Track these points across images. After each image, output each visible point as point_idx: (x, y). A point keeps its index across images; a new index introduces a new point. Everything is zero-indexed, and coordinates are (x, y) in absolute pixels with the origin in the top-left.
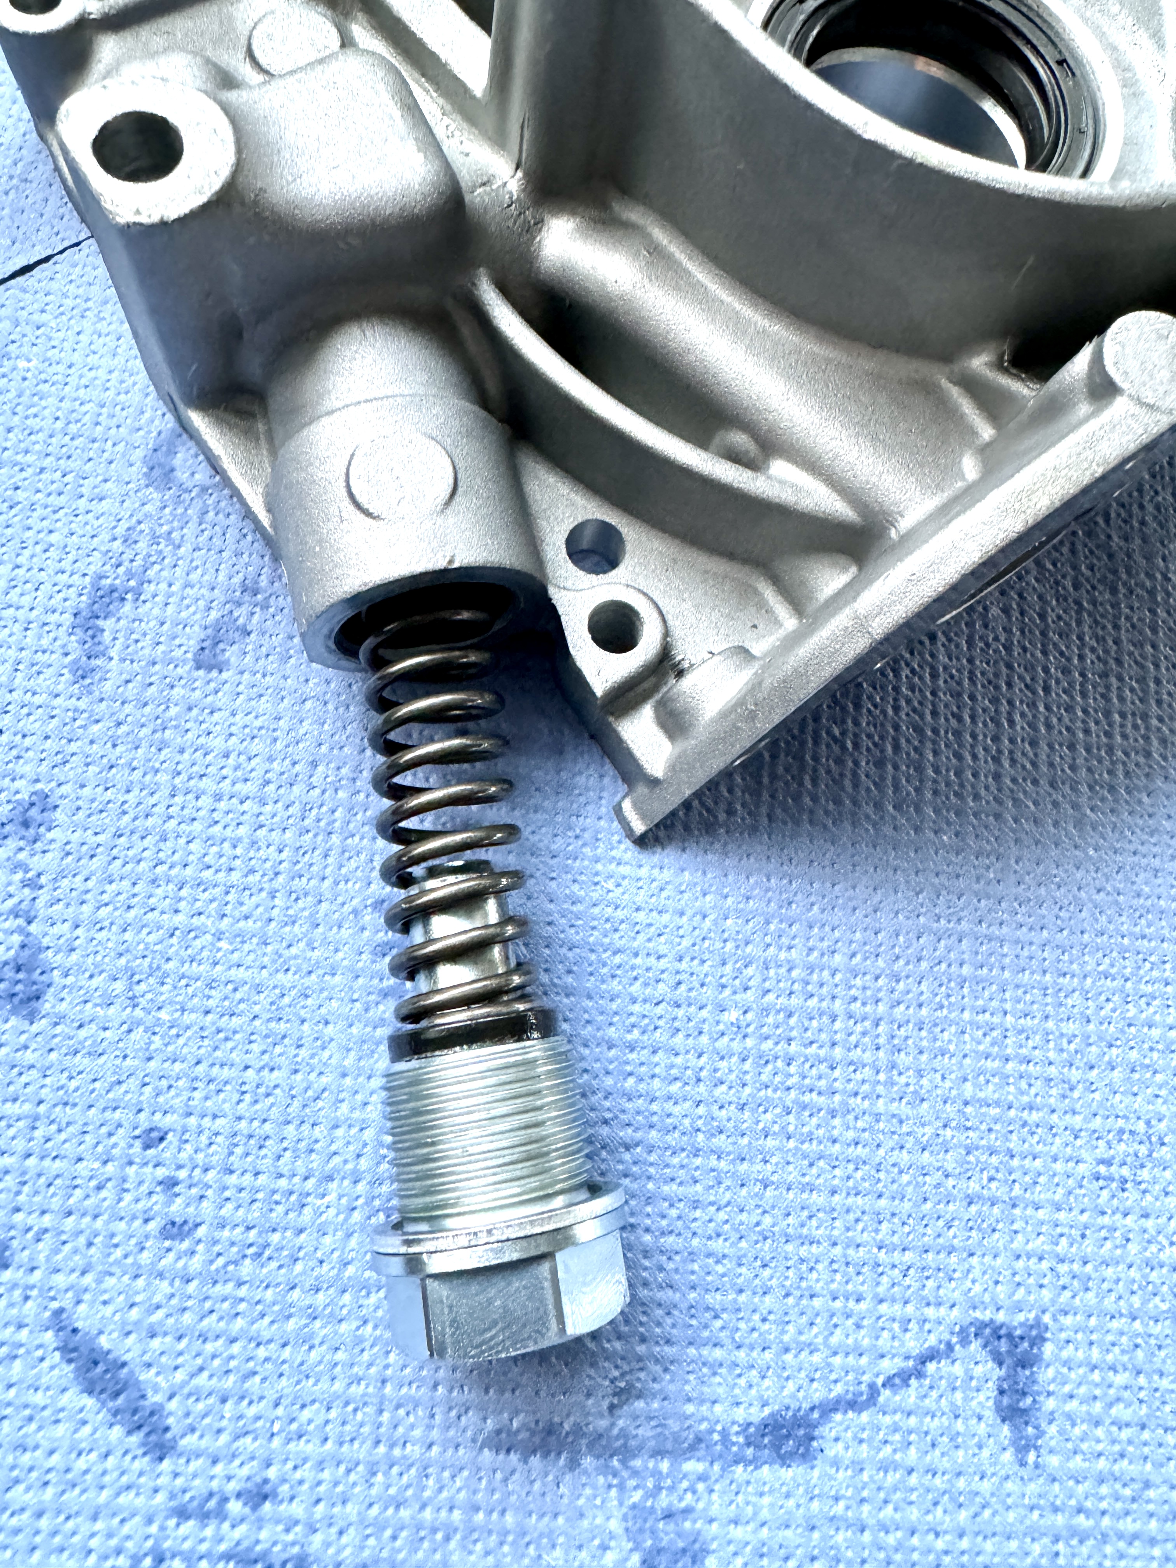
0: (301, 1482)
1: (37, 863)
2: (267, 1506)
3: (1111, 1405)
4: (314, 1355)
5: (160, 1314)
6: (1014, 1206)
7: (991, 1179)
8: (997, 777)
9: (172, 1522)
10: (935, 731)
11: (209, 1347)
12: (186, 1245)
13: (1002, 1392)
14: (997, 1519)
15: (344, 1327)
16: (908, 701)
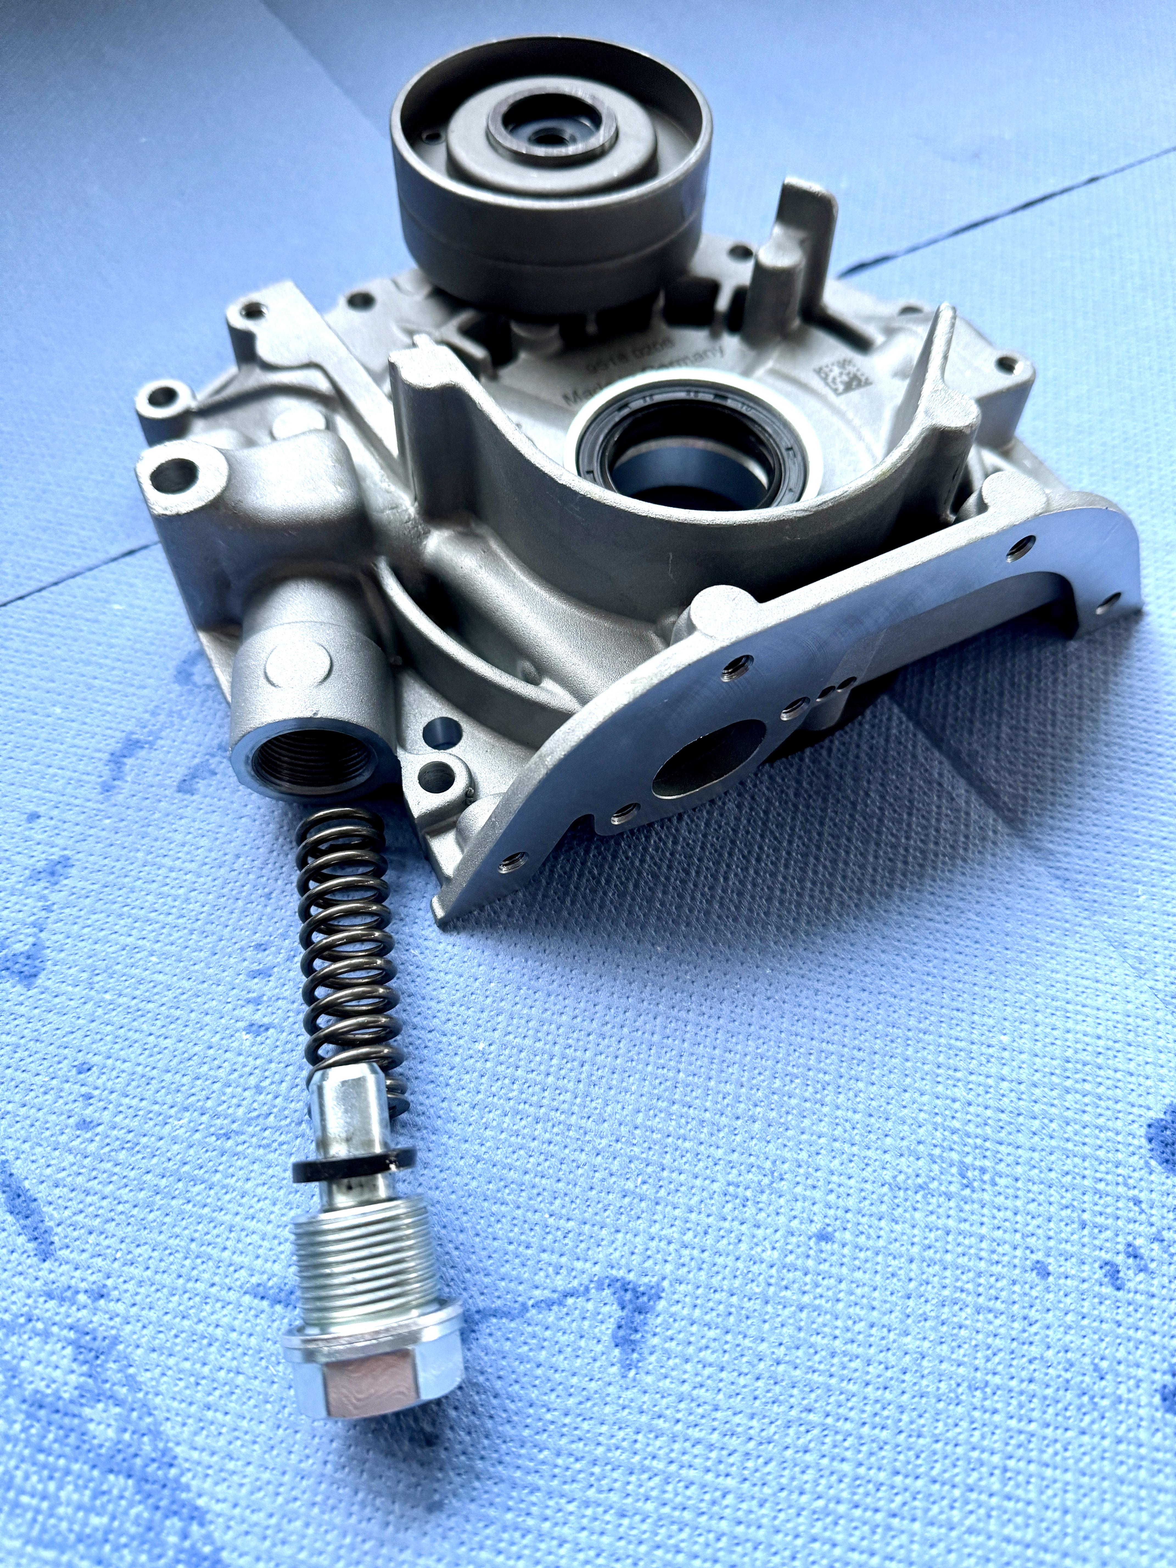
0: (126, 1291)
1: (54, 897)
2: (102, 1302)
3: (700, 1350)
4: (151, 1217)
5: (64, 1174)
6: (657, 1203)
7: (644, 1182)
8: (707, 913)
9: (42, 1299)
10: (667, 879)
11: (89, 1199)
12: (89, 1135)
13: (620, 1327)
14: (596, 1409)
15: (174, 1203)
16: (652, 858)
